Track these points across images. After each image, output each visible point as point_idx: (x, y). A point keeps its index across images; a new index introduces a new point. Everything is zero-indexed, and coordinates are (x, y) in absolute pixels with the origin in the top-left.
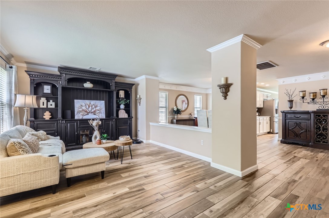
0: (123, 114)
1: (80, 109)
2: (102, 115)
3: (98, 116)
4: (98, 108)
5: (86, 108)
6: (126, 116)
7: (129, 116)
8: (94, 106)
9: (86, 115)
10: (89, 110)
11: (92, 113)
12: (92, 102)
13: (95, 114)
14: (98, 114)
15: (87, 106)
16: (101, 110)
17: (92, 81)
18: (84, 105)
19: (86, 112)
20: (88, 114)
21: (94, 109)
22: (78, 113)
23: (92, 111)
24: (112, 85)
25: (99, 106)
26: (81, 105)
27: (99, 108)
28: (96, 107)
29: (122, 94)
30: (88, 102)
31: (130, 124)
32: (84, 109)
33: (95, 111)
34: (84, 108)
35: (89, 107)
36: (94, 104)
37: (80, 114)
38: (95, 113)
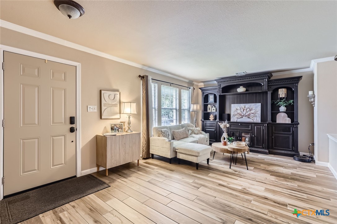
0: (283, 118)
1: (235, 113)
2: (256, 119)
3: (253, 120)
4: (252, 111)
5: (241, 111)
6: (288, 121)
7: (292, 121)
8: (248, 109)
9: (240, 118)
10: (243, 114)
11: (246, 116)
12: (247, 106)
13: (249, 118)
14: (252, 117)
15: (242, 109)
16: (256, 113)
17: (244, 85)
18: (239, 108)
19: (240, 115)
20: (242, 117)
21: (249, 113)
22: (233, 116)
23: (247, 114)
24: (264, 85)
25: (254, 109)
26: (237, 109)
27: (254, 111)
28: (250, 110)
29: (282, 93)
30: (242, 105)
31: (293, 132)
32: (239, 113)
33: (249, 115)
34: (239, 111)
35: (243, 111)
36: (249, 107)
37: (236, 117)
38: (249, 116)
